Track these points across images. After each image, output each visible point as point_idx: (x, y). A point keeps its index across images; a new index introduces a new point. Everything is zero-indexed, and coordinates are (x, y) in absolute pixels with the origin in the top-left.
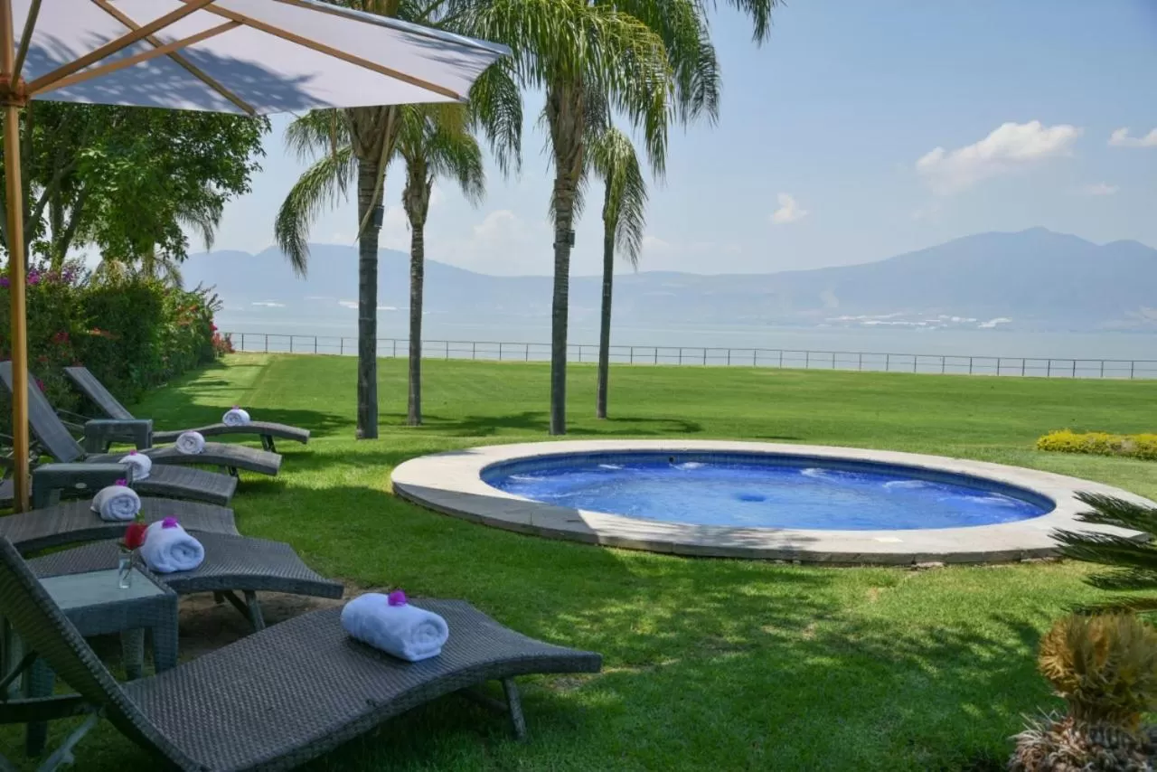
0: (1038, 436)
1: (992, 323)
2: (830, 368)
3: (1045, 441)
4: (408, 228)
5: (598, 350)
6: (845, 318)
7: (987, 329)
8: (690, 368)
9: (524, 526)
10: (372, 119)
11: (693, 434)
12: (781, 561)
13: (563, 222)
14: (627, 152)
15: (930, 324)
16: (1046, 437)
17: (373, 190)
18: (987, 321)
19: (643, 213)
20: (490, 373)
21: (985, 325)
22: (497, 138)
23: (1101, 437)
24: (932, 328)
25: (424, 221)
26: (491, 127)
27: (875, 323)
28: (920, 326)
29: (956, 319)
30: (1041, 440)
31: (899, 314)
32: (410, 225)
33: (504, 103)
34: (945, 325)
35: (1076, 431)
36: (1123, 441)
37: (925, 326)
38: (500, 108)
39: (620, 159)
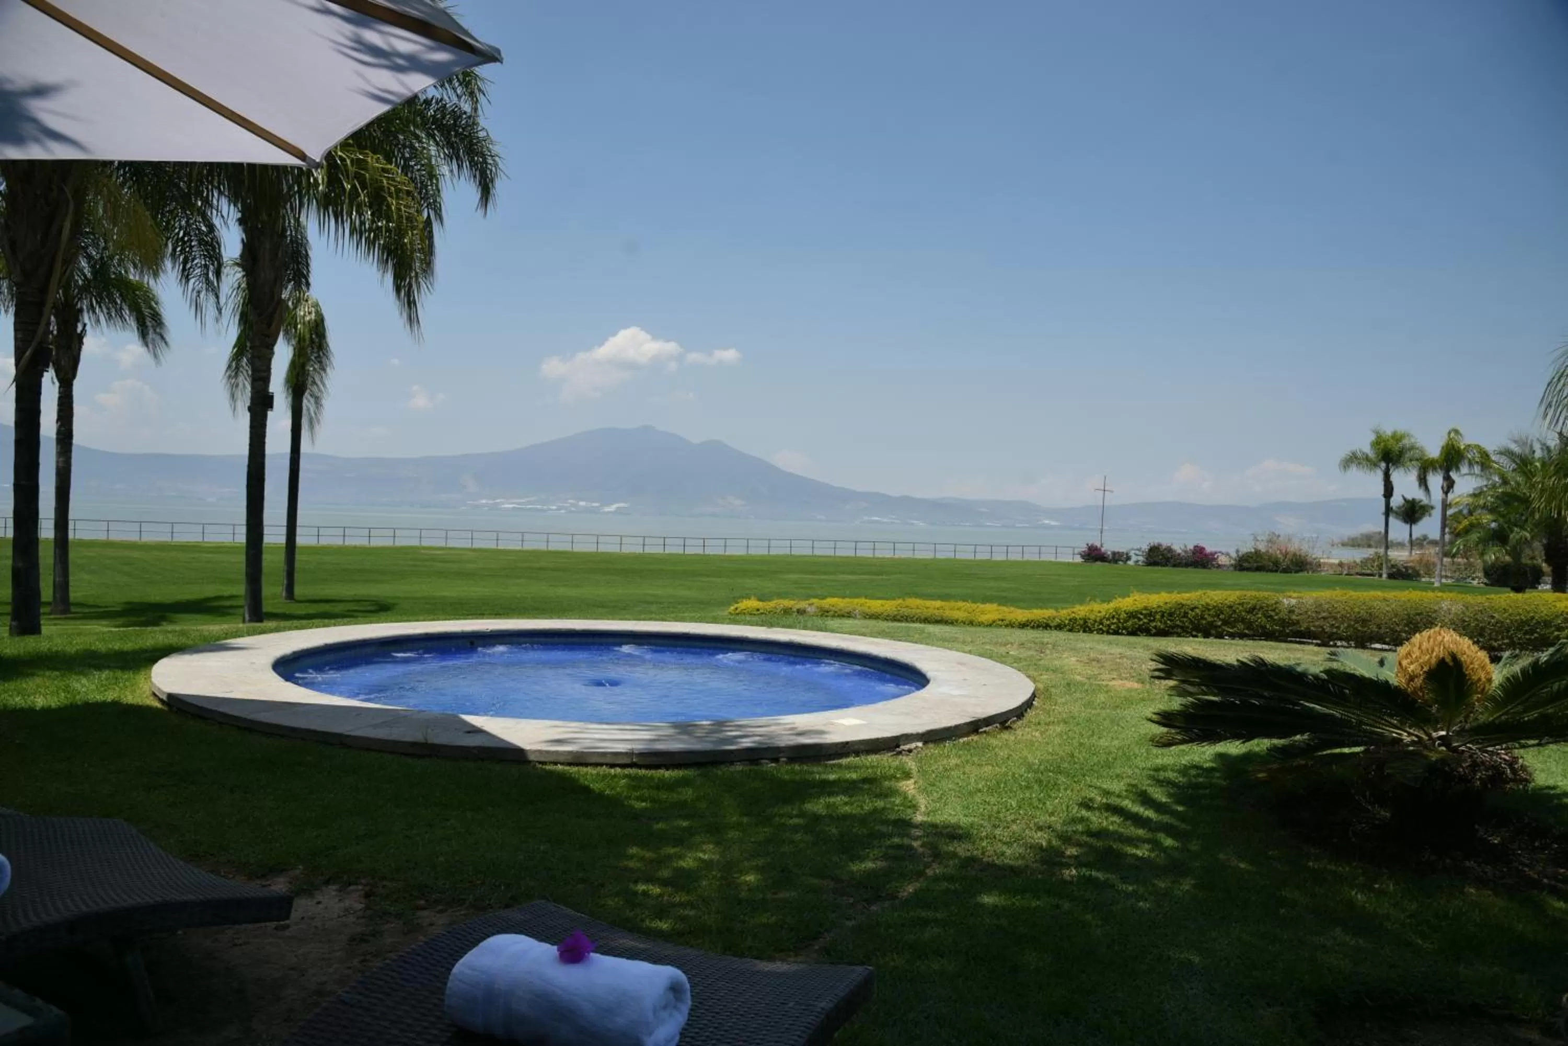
0: (730, 604)
1: (613, 508)
2: (494, 547)
3: (736, 609)
4: (53, 383)
5: (284, 531)
6: (484, 501)
7: (609, 512)
8: (355, 547)
9: (414, 744)
10: (39, 237)
11: (383, 615)
12: (767, 761)
13: (261, 383)
14: (313, 316)
15: (559, 509)
16: (736, 605)
17: (38, 323)
18: (610, 504)
19: (326, 382)
20: (136, 554)
21: (607, 509)
22: (192, 281)
23: (787, 603)
24: (563, 511)
25: (74, 376)
26: (184, 269)
27: (511, 506)
28: (552, 510)
29: (582, 503)
30: (732, 608)
31: (532, 499)
32: (55, 380)
33: (200, 244)
34: (573, 509)
35: (760, 600)
36: (807, 606)
37: (556, 510)
38: (194, 249)
39: (304, 323)
